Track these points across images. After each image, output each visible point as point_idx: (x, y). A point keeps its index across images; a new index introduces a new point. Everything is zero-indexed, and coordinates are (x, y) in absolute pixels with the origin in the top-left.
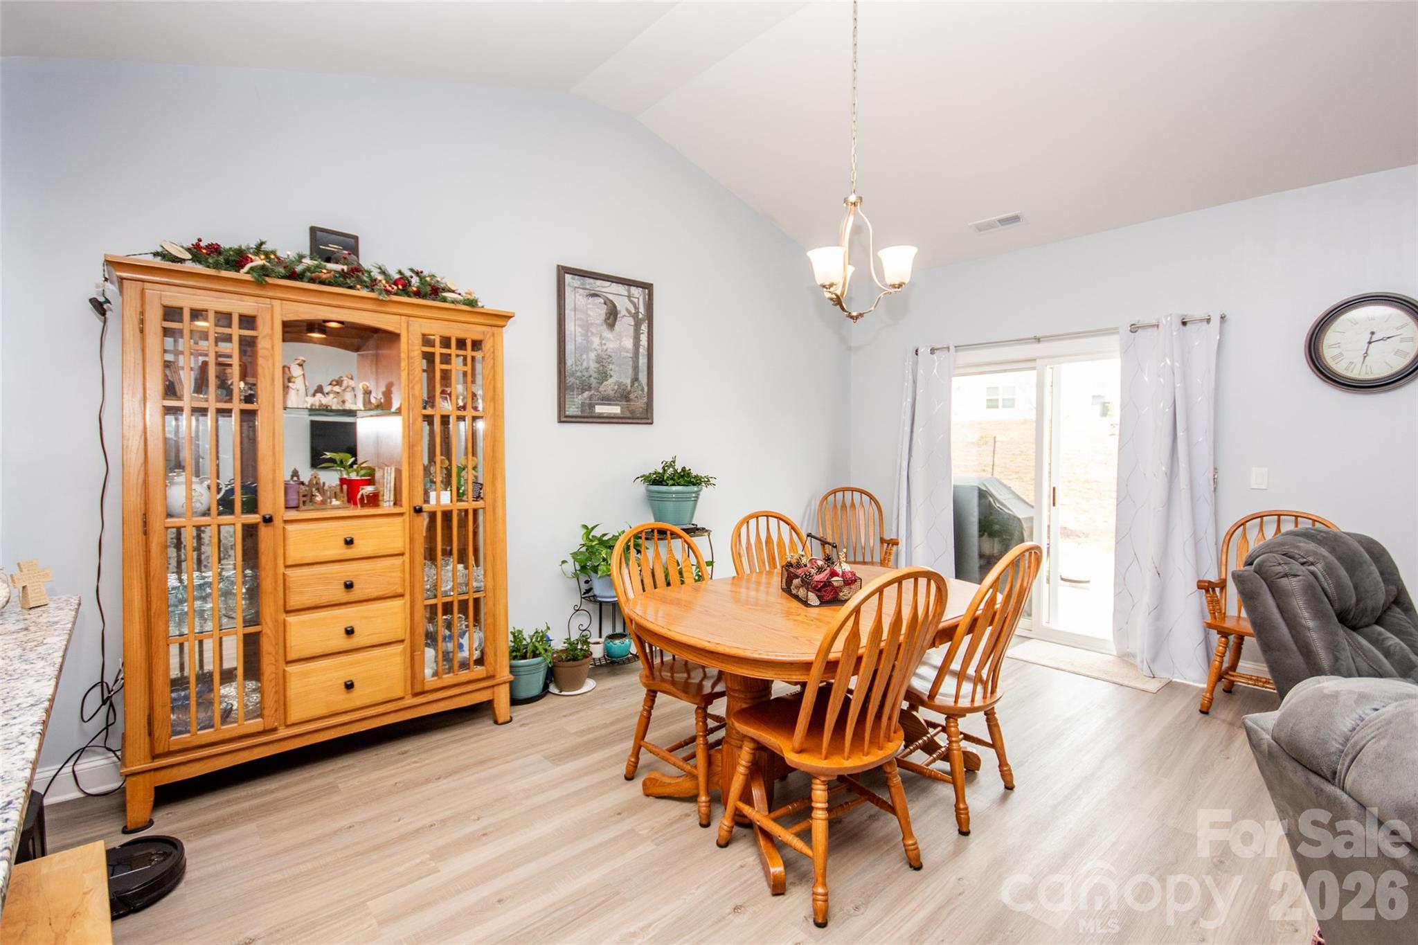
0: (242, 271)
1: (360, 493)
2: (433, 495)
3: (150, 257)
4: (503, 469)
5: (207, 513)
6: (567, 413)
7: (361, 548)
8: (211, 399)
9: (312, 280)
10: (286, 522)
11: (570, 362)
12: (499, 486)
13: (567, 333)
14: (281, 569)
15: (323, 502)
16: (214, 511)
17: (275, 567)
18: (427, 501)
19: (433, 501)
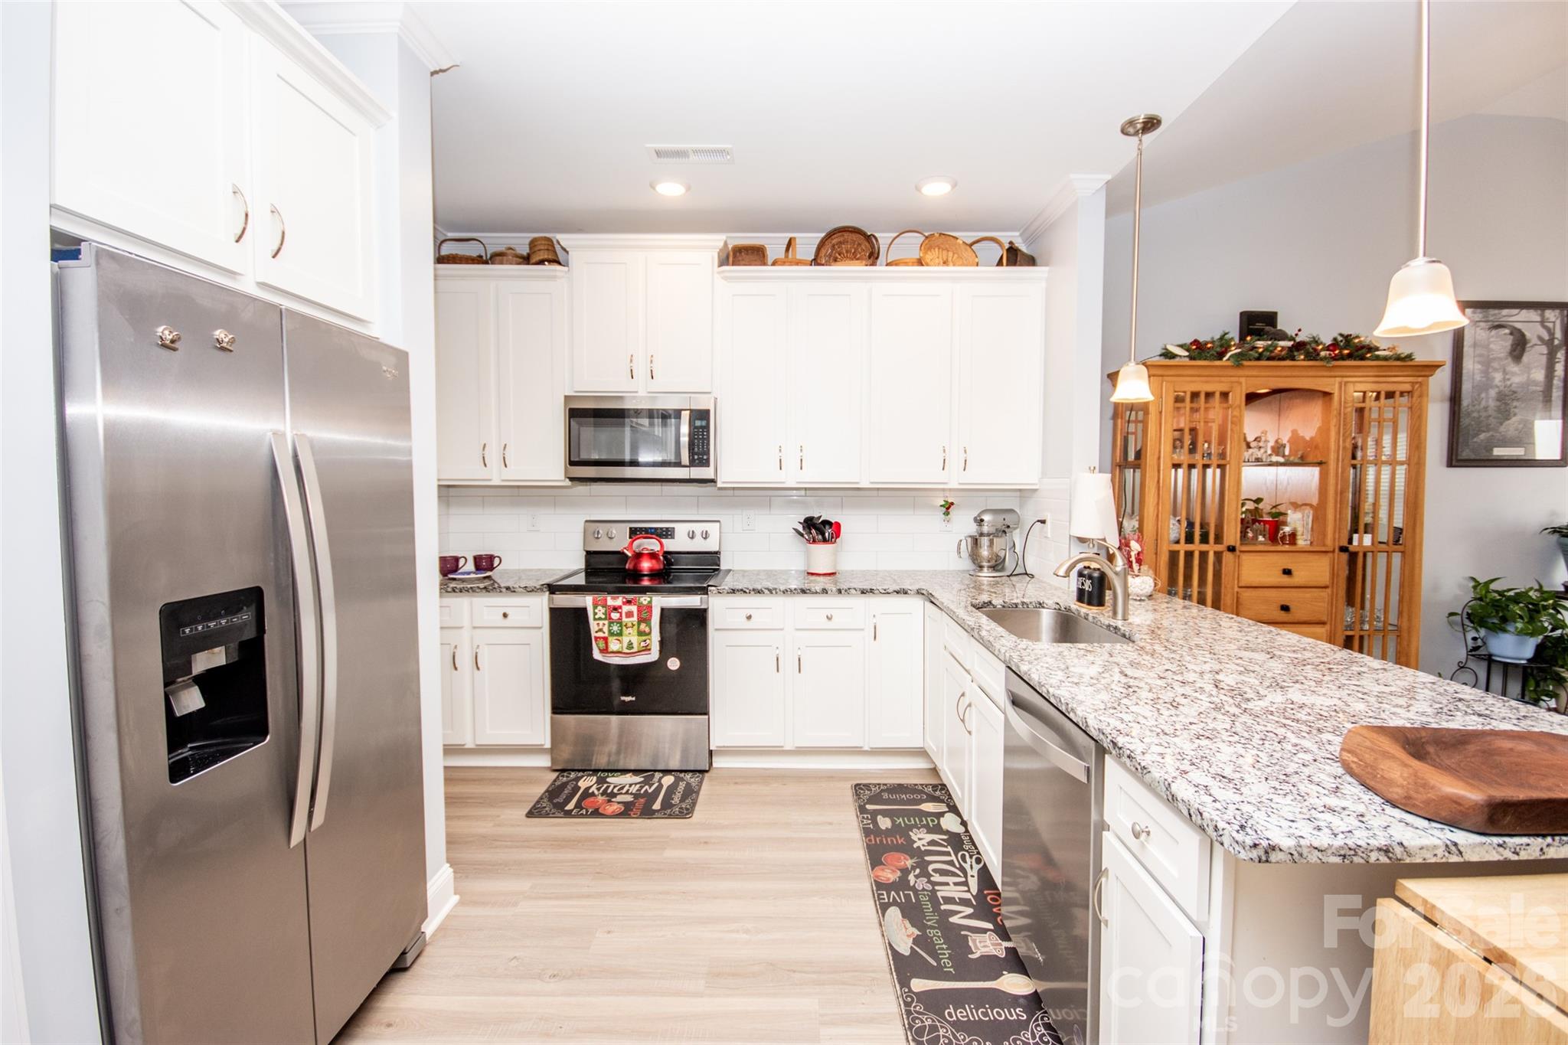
0: (1225, 359)
1: (1281, 532)
2: (1356, 537)
3: (1158, 358)
4: (1422, 515)
5: (1178, 542)
6: (1459, 458)
7: (1299, 577)
8: (1183, 457)
9: (1269, 359)
10: (1241, 552)
11: (1466, 402)
12: (1418, 531)
13: (1464, 371)
14: (1236, 589)
15: (1253, 538)
16: (1183, 540)
17: (1233, 588)
18: (1350, 541)
19: (1355, 543)
